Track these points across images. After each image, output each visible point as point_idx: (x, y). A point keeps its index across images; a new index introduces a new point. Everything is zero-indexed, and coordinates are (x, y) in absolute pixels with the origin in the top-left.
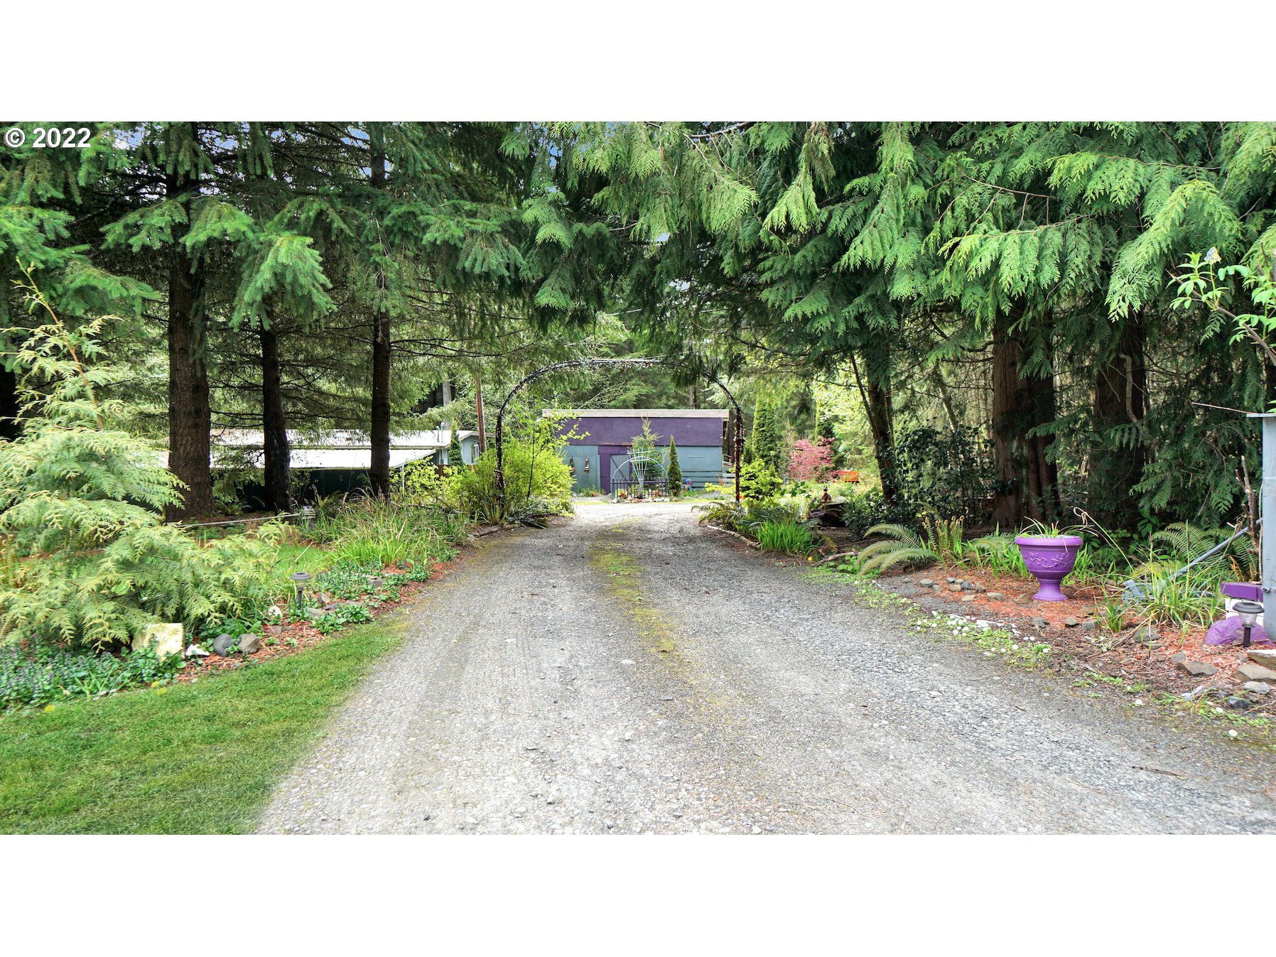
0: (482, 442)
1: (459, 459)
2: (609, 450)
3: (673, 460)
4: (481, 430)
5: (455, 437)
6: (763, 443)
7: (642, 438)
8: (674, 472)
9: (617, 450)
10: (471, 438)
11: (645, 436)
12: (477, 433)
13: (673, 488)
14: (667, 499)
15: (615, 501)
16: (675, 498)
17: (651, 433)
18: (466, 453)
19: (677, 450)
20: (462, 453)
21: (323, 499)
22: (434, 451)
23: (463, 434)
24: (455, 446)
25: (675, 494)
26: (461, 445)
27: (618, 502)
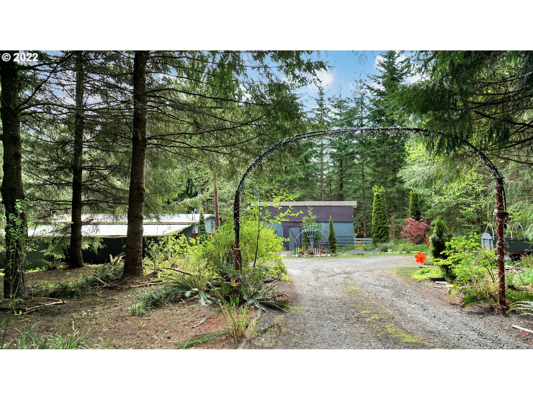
0: (217, 220)
1: (204, 230)
2: (288, 225)
3: (331, 230)
4: (217, 213)
5: (202, 217)
6: (379, 220)
7: (307, 218)
8: (332, 238)
9: (292, 224)
10: (211, 218)
11: (309, 217)
12: (214, 216)
13: (332, 248)
14: (329, 255)
15: (297, 256)
16: (333, 254)
17: (313, 215)
18: (208, 227)
19: (334, 224)
20: (206, 226)
21: (113, 258)
22: (190, 225)
23: (206, 216)
24: (202, 222)
25: (333, 252)
26: (205, 222)
27: (299, 256)
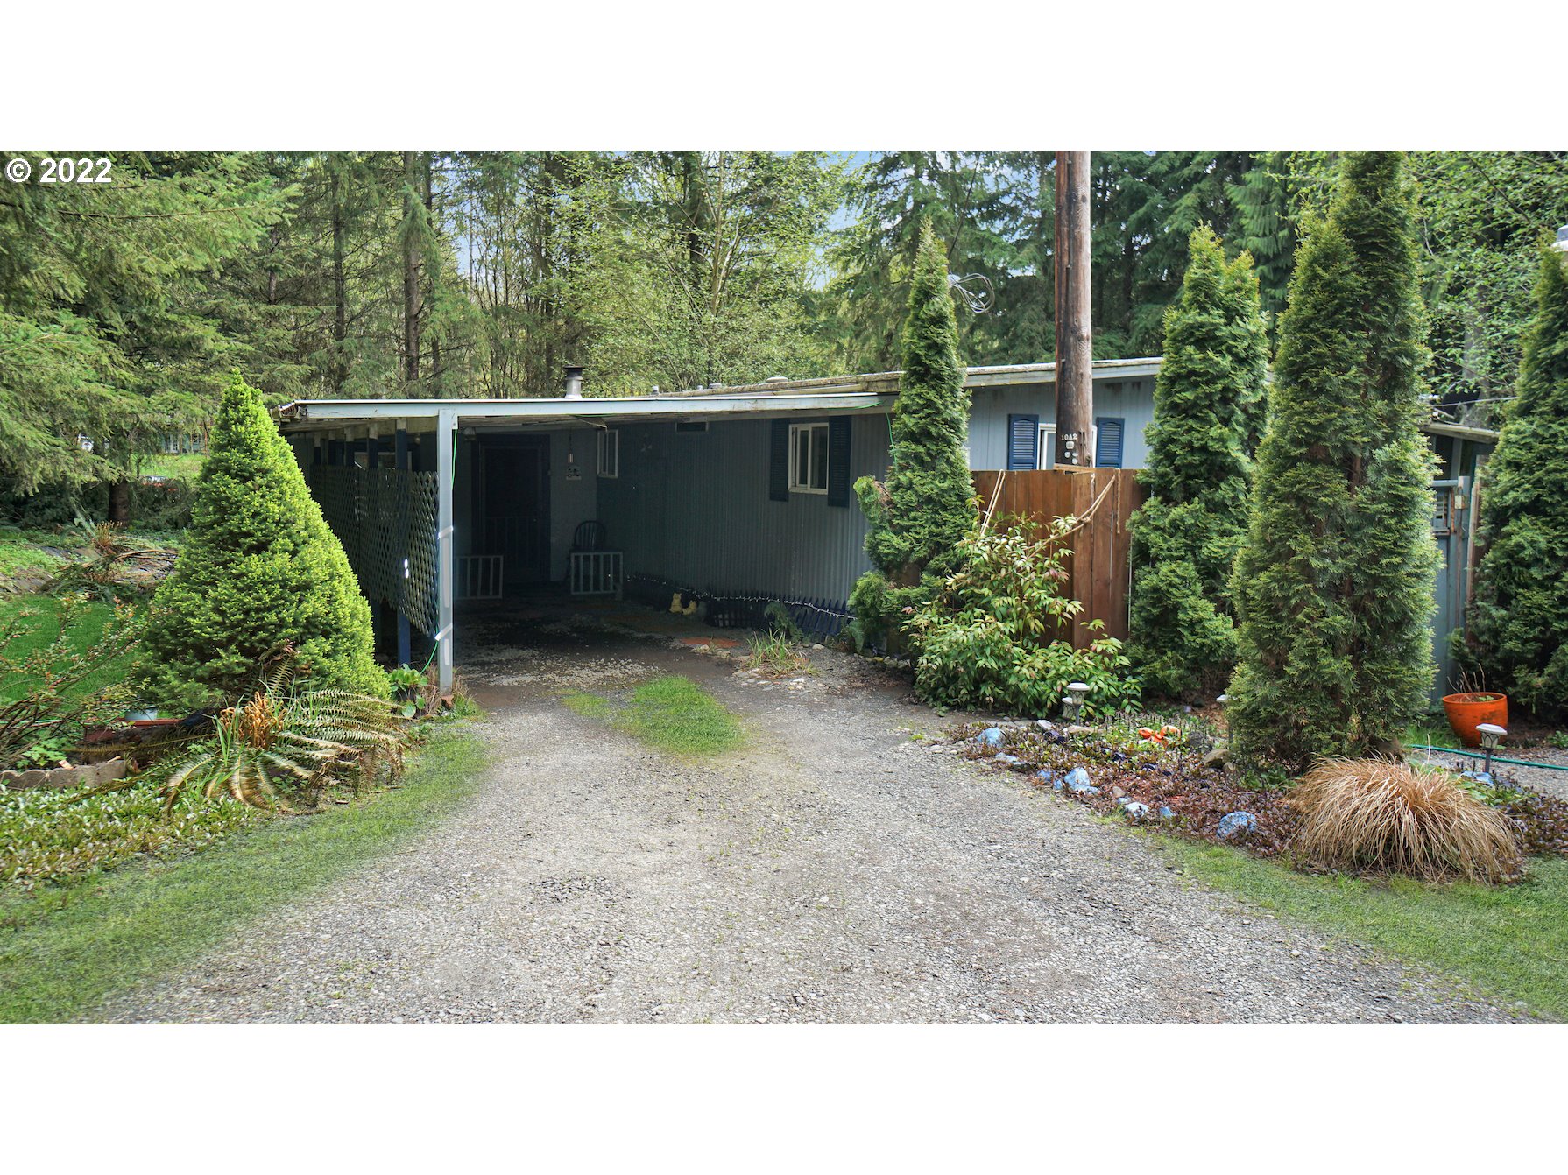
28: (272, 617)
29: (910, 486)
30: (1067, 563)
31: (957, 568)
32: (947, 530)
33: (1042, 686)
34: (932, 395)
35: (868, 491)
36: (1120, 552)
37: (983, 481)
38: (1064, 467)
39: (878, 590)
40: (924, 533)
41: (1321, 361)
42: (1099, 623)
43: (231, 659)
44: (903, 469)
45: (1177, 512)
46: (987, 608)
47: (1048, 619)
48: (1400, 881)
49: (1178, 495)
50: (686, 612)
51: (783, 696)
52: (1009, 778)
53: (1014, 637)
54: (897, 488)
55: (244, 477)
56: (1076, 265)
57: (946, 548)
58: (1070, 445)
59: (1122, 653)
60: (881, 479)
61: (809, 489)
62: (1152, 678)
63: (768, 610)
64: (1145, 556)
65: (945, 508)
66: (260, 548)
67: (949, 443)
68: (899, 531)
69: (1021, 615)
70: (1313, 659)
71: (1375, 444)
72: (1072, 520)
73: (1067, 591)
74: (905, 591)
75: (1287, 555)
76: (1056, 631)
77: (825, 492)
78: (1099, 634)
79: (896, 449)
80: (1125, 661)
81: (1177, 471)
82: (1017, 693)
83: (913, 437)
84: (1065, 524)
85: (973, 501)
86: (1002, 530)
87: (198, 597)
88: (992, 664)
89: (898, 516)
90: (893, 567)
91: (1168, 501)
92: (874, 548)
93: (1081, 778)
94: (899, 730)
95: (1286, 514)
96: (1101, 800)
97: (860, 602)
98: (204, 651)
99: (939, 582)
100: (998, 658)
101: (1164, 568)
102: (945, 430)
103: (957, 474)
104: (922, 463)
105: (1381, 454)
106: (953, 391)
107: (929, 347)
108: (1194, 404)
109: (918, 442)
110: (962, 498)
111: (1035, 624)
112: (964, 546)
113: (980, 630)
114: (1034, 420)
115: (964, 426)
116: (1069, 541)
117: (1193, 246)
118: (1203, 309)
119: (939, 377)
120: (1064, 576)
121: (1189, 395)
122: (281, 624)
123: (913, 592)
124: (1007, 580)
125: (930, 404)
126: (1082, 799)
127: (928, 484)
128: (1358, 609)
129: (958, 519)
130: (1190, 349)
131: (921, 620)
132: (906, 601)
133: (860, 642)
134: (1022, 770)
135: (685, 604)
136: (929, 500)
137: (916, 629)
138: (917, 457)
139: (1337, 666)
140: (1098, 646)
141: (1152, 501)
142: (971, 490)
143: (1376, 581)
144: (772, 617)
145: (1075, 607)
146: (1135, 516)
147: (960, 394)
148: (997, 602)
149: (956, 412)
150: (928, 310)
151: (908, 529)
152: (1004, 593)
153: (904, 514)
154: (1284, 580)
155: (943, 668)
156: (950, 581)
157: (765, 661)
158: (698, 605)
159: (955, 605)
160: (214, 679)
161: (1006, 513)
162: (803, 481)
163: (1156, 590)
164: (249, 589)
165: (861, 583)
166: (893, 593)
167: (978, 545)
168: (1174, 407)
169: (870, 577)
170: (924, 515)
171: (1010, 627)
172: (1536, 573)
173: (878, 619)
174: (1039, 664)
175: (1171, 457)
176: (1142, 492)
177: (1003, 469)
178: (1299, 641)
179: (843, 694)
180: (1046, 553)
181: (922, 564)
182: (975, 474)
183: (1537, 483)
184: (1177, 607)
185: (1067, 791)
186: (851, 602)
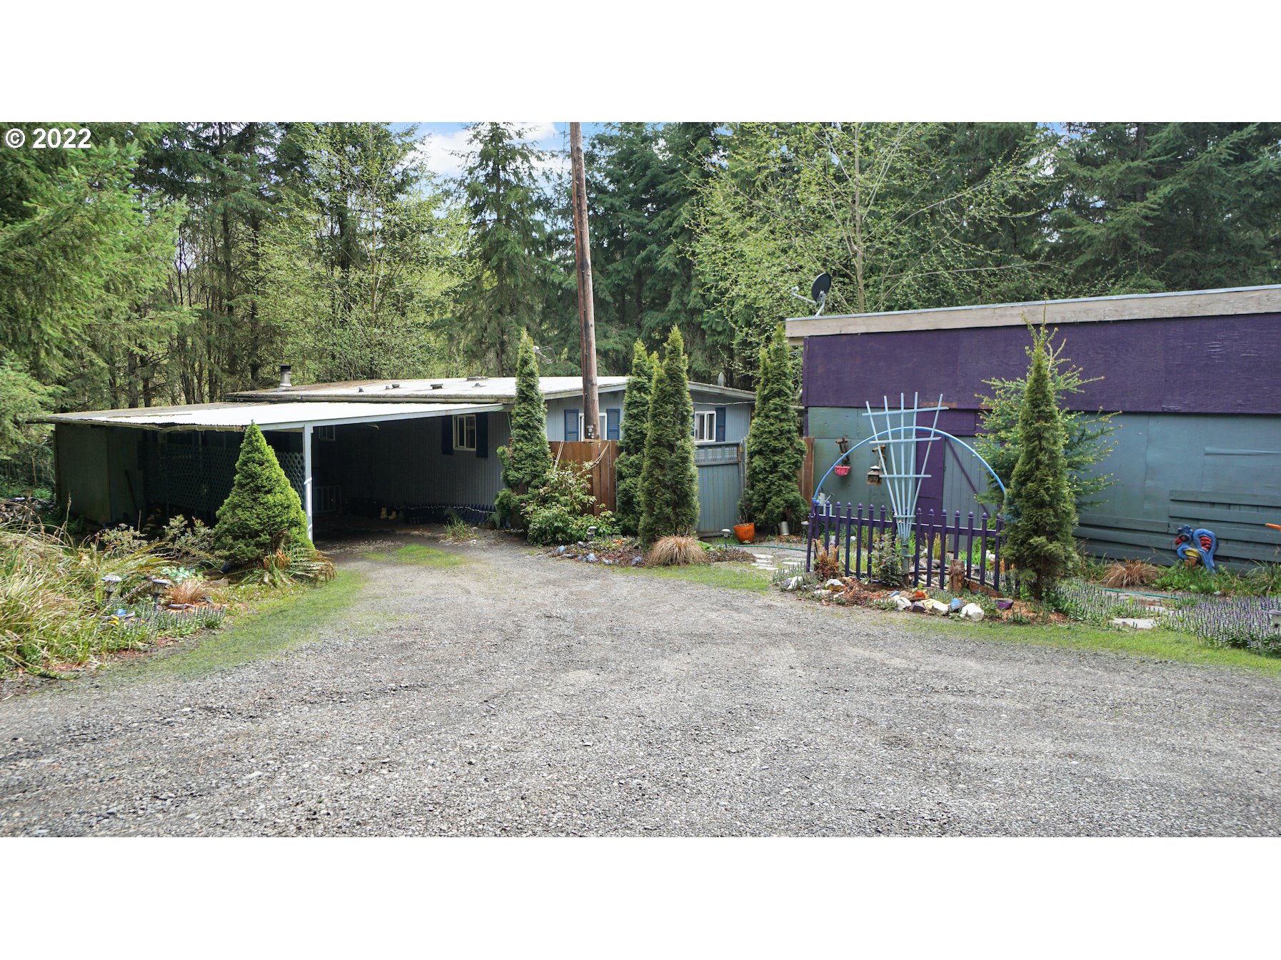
9: (966, 423)
28: (279, 520)
29: (521, 449)
30: (590, 480)
31: (544, 485)
32: (539, 469)
33: (581, 532)
34: (530, 408)
35: (504, 452)
36: (612, 476)
37: (554, 446)
38: (588, 440)
39: (509, 497)
40: (529, 470)
41: (660, 414)
42: (604, 505)
43: (265, 537)
44: (518, 441)
45: (632, 458)
46: (558, 501)
47: (583, 504)
48: (675, 567)
49: (633, 451)
50: (390, 518)
51: (469, 547)
52: (568, 560)
53: (569, 513)
54: (515, 450)
55: (261, 464)
56: (589, 354)
57: (538, 476)
58: (590, 430)
59: (612, 516)
60: (508, 447)
61: (465, 448)
62: (624, 526)
63: (446, 512)
64: (622, 477)
65: (537, 459)
66: (269, 492)
67: (538, 429)
68: (518, 470)
69: (572, 504)
70: (661, 509)
71: (678, 439)
72: (591, 463)
73: (590, 493)
74: (521, 497)
75: (652, 476)
76: (588, 510)
77: (475, 450)
78: (603, 510)
79: (514, 432)
80: (614, 520)
81: (632, 441)
82: (571, 536)
83: (521, 427)
84: (588, 465)
85: (550, 456)
86: (563, 468)
87: (248, 514)
88: (561, 524)
89: (517, 463)
90: (515, 486)
91: (629, 454)
92: (506, 477)
93: (592, 556)
94: (523, 553)
95: (653, 463)
96: (599, 561)
97: (501, 503)
98: (256, 534)
99: (536, 492)
100: (563, 522)
101: (628, 481)
102: (536, 423)
103: (542, 443)
104: (526, 439)
105: (679, 443)
106: (539, 406)
107: (527, 386)
108: (637, 415)
109: (524, 429)
110: (545, 454)
111: (578, 507)
112: (548, 475)
113: (555, 511)
114: (577, 412)
115: (544, 422)
116: (591, 471)
117: (635, 349)
118: (639, 375)
119: (532, 400)
120: (589, 486)
121: (635, 411)
122: (282, 522)
123: (525, 497)
124: (566, 489)
125: (529, 412)
126: (592, 562)
127: (529, 448)
128: (674, 492)
129: (544, 463)
130: (635, 392)
131: (530, 509)
132: (522, 501)
133: (498, 524)
134: (572, 558)
135: (389, 513)
136: (530, 455)
137: (527, 513)
138: (523, 436)
139: (668, 510)
140: (603, 514)
141: (624, 453)
142: (549, 450)
143: (678, 483)
144: (448, 516)
145: (593, 499)
146: (617, 460)
147: (542, 406)
148: (562, 499)
149: (541, 415)
150: (526, 370)
151: (521, 469)
152: (565, 495)
153: (519, 462)
154: (652, 484)
155: (540, 528)
156: (541, 491)
157: (454, 535)
158: (397, 514)
159: (544, 501)
160: (258, 545)
161: (565, 460)
162: (462, 444)
163: (625, 490)
164: (269, 508)
165: (501, 494)
166: (516, 498)
167: (553, 474)
168: (630, 415)
169: (504, 491)
170: (528, 462)
171: (568, 509)
172: (761, 476)
173: (509, 510)
174: (579, 523)
175: (630, 436)
176: (620, 450)
177: (562, 440)
178: (657, 503)
179: (495, 545)
180: (581, 477)
181: (528, 484)
182: (550, 443)
183: (760, 443)
184: (633, 496)
185: (587, 561)
186: (496, 503)
